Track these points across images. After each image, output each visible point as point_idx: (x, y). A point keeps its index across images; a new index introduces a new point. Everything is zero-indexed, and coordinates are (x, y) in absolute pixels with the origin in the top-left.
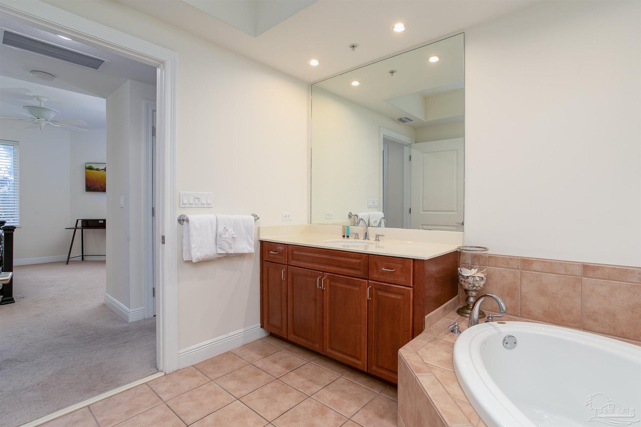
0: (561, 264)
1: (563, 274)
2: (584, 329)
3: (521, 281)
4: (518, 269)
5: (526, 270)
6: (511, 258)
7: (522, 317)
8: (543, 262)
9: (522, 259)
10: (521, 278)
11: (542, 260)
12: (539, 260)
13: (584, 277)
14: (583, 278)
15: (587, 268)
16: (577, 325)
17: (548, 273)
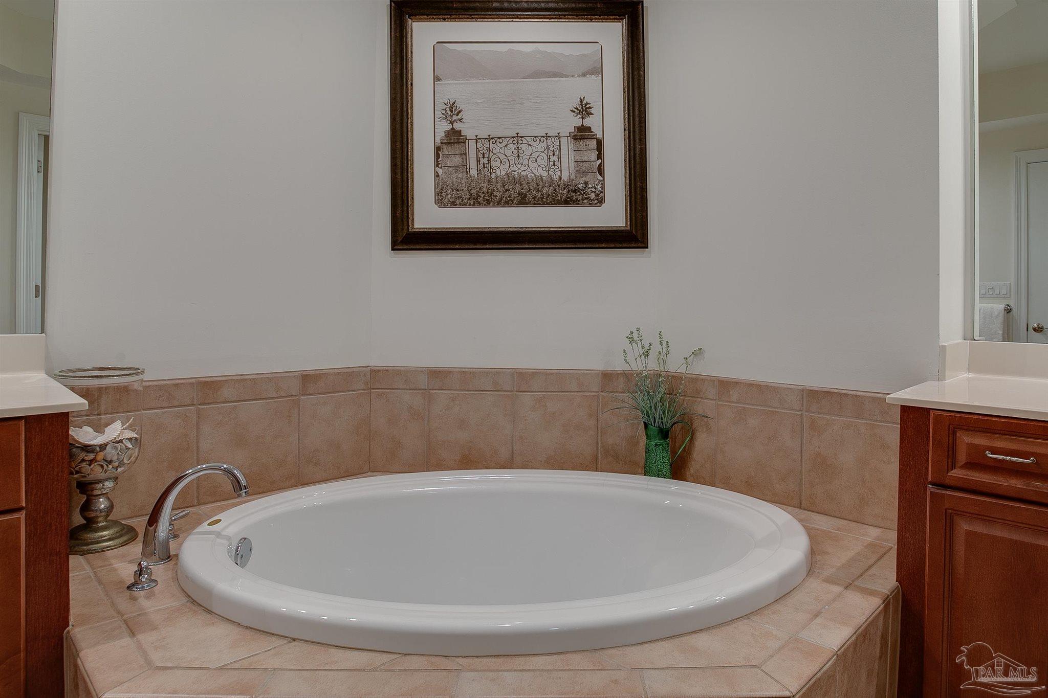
0: (270, 379)
1: (272, 398)
2: (302, 485)
3: (198, 428)
4: (193, 405)
5: (209, 404)
6: (177, 385)
7: (201, 504)
8: (241, 381)
9: (200, 383)
10: (198, 423)
11: (239, 378)
12: (234, 378)
13: (302, 395)
14: (302, 397)
15: (308, 379)
16: (293, 481)
17: (250, 400)
